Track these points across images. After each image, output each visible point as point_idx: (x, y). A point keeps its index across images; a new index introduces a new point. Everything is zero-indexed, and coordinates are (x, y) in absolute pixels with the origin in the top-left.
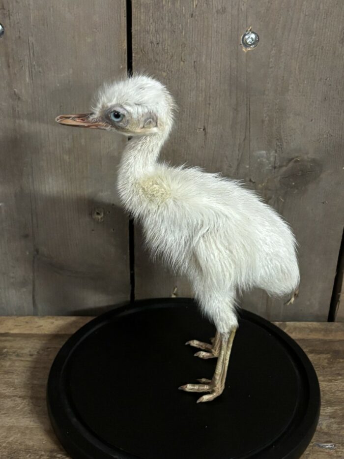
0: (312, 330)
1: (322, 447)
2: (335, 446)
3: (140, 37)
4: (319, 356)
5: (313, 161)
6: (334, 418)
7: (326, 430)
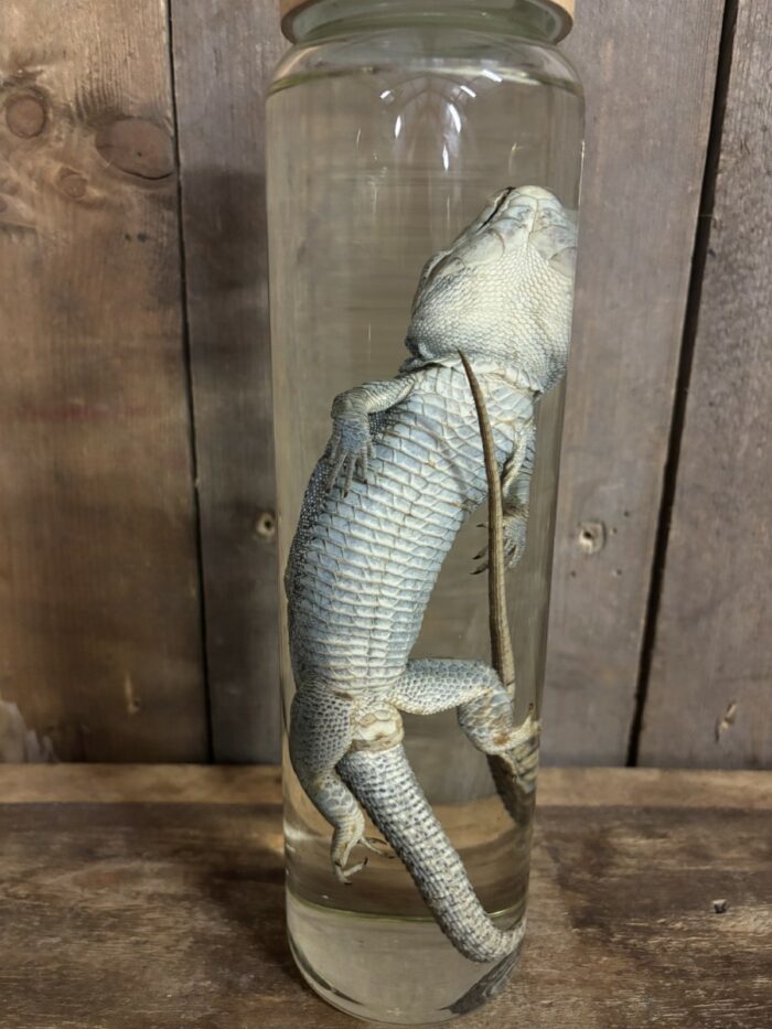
3: (743, 117)
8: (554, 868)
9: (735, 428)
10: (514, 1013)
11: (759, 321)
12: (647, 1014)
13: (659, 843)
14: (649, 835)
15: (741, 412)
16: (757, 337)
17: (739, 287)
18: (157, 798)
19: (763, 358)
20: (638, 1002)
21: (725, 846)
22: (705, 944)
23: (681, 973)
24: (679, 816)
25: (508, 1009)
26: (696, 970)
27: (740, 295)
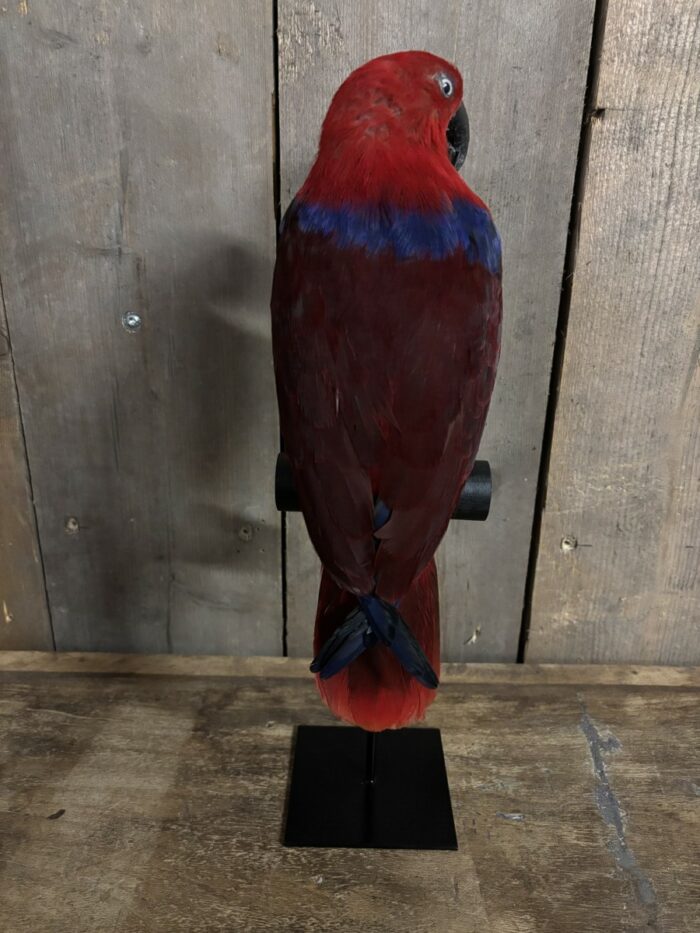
0: (497, 673)
1: (508, 818)
2: (524, 817)
4: (505, 703)
6: (523, 780)
7: (513, 796)
8: (200, 705)
10: (141, 765)
12: (201, 767)
13: (261, 695)
14: (260, 689)
18: (13, 669)
20: (201, 762)
21: (295, 697)
22: (251, 740)
23: (230, 752)
24: (282, 682)
25: (140, 763)
26: (238, 750)
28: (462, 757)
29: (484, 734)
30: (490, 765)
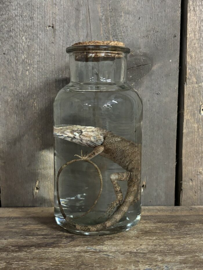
0: (160, 210)
4: (167, 224)
5: (145, 55)
6: (185, 263)
9: (16, 64)
11: (17, 22)
15: (17, 57)
16: (17, 28)
17: (7, 9)
19: (21, 36)
27: (8, 12)
28: (131, 252)
29: (150, 239)
30: (156, 256)
